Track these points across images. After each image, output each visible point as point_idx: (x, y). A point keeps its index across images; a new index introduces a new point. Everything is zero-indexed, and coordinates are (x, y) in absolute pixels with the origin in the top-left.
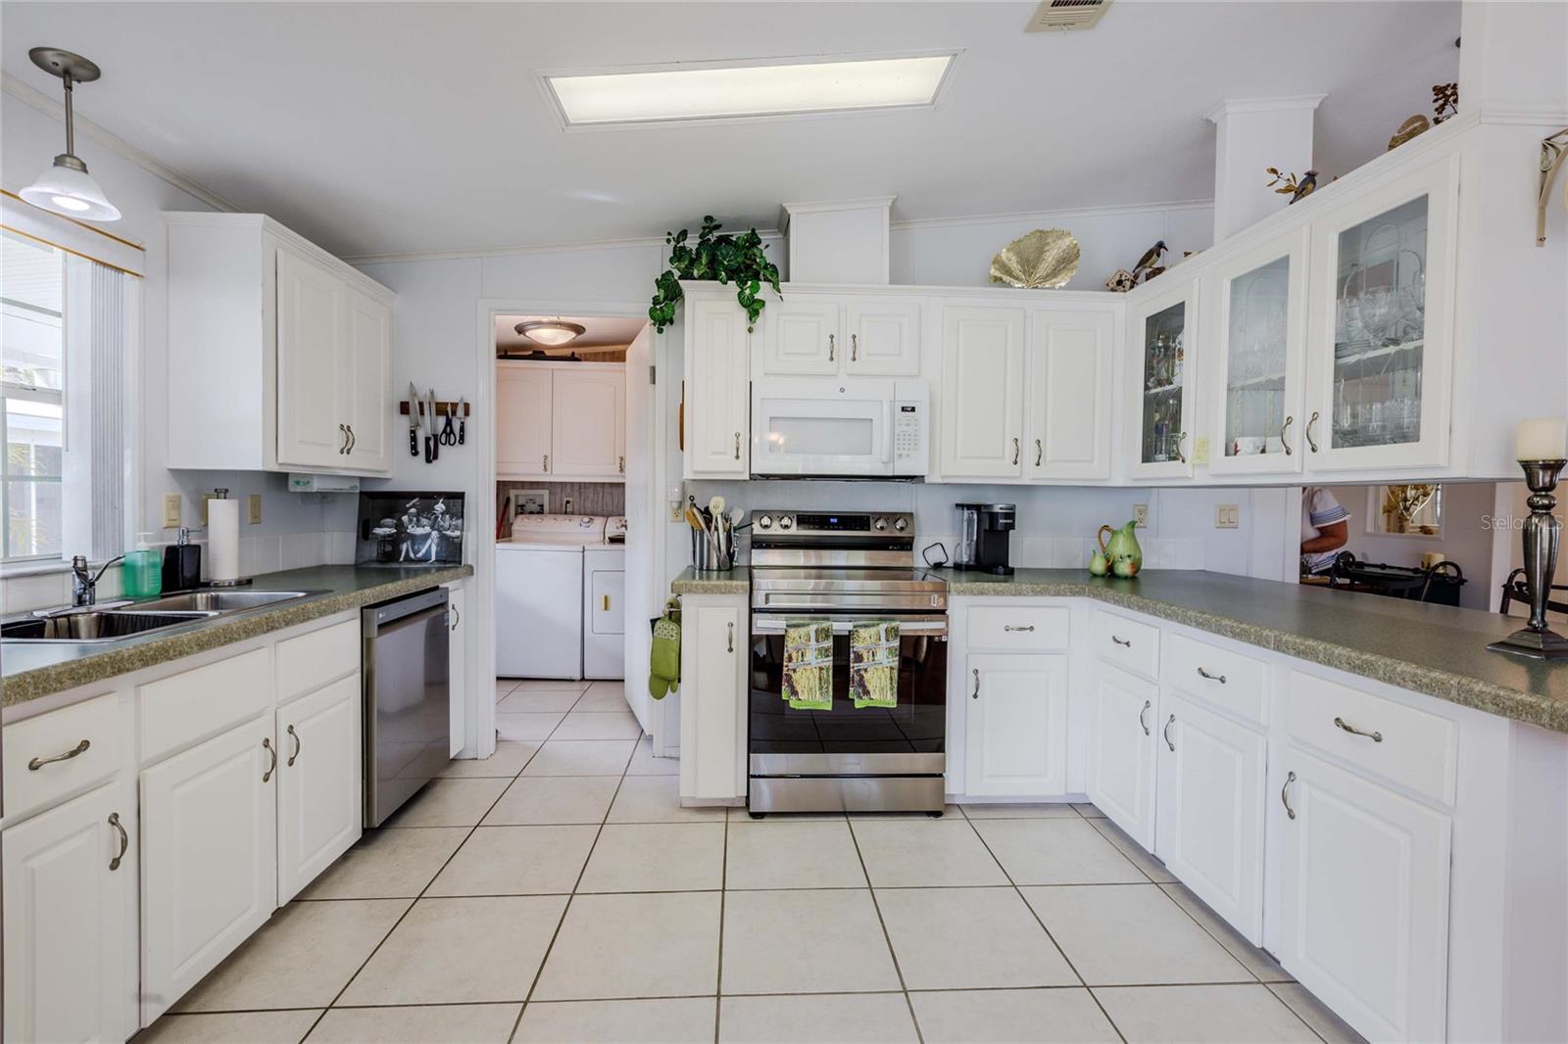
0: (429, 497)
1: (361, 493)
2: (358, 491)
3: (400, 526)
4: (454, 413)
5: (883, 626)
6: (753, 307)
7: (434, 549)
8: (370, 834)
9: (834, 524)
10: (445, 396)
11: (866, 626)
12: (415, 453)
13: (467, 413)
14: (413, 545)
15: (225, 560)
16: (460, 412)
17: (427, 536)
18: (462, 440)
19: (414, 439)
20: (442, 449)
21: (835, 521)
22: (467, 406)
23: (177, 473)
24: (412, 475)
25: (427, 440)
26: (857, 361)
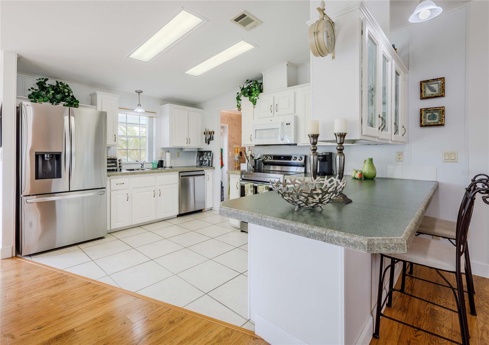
0: (207, 152)
1: (198, 151)
2: (197, 151)
3: (203, 158)
4: (211, 134)
5: (265, 186)
6: (254, 102)
7: (207, 163)
8: (180, 215)
9: (282, 158)
10: (211, 130)
11: (260, 185)
12: (206, 143)
13: (214, 134)
14: (205, 162)
15: (168, 163)
16: (212, 134)
17: (207, 160)
18: (213, 140)
19: (206, 140)
20: (210, 141)
21: (283, 157)
22: (214, 132)
23: (162, 148)
24: (205, 147)
25: (208, 140)
26: (278, 111)
